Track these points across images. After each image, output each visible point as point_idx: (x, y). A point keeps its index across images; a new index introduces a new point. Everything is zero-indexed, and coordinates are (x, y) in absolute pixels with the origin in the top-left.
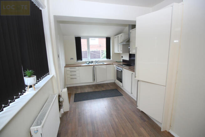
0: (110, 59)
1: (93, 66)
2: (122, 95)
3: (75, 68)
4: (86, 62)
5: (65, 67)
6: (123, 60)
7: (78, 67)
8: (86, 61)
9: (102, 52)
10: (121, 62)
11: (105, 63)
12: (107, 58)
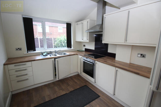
0: (71, 48)
1: (53, 59)
2: (99, 96)
3: (25, 64)
4: (42, 54)
5: (4, 65)
6: (85, 49)
7: (30, 62)
8: (42, 51)
9: (54, 40)
10: (83, 51)
11: (68, 54)
12: (67, 47)
